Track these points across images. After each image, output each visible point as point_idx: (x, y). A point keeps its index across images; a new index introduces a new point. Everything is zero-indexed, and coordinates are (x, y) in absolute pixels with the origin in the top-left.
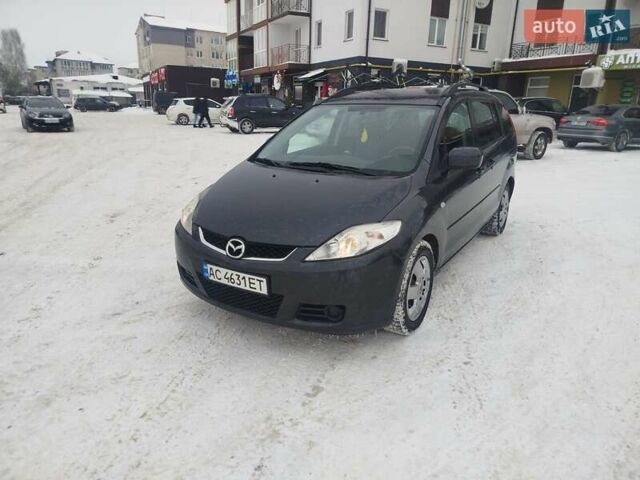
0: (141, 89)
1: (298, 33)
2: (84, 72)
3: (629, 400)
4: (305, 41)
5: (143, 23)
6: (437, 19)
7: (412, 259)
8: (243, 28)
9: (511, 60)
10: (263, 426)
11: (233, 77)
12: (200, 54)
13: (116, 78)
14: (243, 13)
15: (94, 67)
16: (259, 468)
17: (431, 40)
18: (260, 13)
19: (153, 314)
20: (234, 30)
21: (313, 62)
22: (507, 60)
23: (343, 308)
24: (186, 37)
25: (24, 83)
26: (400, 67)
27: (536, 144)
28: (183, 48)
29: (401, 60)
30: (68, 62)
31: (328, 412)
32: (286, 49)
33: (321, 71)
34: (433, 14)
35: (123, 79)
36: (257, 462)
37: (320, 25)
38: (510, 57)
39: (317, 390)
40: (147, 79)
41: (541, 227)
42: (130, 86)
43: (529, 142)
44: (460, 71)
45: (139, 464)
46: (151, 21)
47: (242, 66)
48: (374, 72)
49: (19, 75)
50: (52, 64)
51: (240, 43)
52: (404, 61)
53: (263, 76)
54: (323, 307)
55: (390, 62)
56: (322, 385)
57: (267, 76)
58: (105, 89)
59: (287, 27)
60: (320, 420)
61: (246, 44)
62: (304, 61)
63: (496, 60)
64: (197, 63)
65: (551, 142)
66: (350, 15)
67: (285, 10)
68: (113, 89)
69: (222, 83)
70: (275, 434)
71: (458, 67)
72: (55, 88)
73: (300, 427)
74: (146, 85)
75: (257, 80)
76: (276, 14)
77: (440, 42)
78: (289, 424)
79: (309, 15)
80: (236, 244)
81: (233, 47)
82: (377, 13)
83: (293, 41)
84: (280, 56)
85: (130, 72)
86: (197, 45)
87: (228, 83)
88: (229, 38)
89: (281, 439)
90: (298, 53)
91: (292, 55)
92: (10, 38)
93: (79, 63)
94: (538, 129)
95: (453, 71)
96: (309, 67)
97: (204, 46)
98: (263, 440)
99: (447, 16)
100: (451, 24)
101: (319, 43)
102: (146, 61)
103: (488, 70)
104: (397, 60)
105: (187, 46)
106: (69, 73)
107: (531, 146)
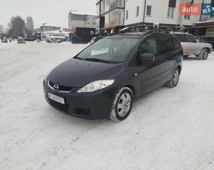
0: (68, 36)
1: (120, 15)
2: (51, 30)
3: (196, 153)
4: (122, 18)
5: (70, 13)
6: (171, 8)
7: (119, 94)
8: (101, 14)
9: (200, 22)
10: (53, 149)
11: (98, 31)
12: (89, 23)
13: (61, 32)
14: (102, 8)
15: (55, 28)
16: (44, 164)
17: (168, 15)
18: (107, 8)
19: (37, 109)
20: (99, 15)
21: (125, 25)
22: (198, 22)
23: (89, 110)
24: (84, 18)
25: (33, 34)
26: (156, 26)
27: (203, 54)
28: (83, 21)
29: (156, 23)
30: (47, 27)
31: (77, 147)
32: (115, 21)
33: (127, 28)
34: (169, 6)
35: (63, 32)
36: (44, 162)
37: (127, 12)
38: (200, 21)
39: (78, 139)
40: (70, 32)
41: (193, 85)
42: (65, 34)
43: (201, 53)
44: (180, 27)
45: (7, 159)
46: (73, 13)
47: (101, 27)
48: (146, 28)
49: (32, 31)
50: (42, 27)
51: (100, 19)
52: (157, 24)
53: (107, 30)
54: (83, 109)
55: (152, 24)
56: (80, 137)
57: (109, 30)
58: (57, 35)
59: (116, 12)
60: (73, 150)
61: (102, 19)
62: (122, 24)
63: (194, 22)
64: (88, 26)
65: (210, 53)
66: (138, 8)
67: (116, 7)
68: (60, 36)
69: (94, 33)
70: (55, 153)
71: (179, 25)
72: (42, 35)
73: (65, 151)
74: (70, 34)
75: (106, 32)
76: (112, 8)
77: (172, 16)
78: (61, 150)
79: (124, 8)
80: (56, 86)
81: (98, 20)
82: (148, 7)
83: (118, 18)
84: (113, 23)
85: (66, 30)
86: (88, 20)
87: (96, 33)
88: (97, 17)
89: (56, 154)
90: (120, 22)
91: (118, 22)
92: (29, 20)
93: (50, 27)
94: (205, 48)
95: (177, 27)
96: (124, 27)
97: (90, 21)
98: (50, 155)
99: (175, 7)
100: (176, 9)
101: (127, 18)
102: (71, 26)
103: (191, 26)
104: (155, 24)
105: (84, 21)
106: (47, 30)
107: (201, 55)
